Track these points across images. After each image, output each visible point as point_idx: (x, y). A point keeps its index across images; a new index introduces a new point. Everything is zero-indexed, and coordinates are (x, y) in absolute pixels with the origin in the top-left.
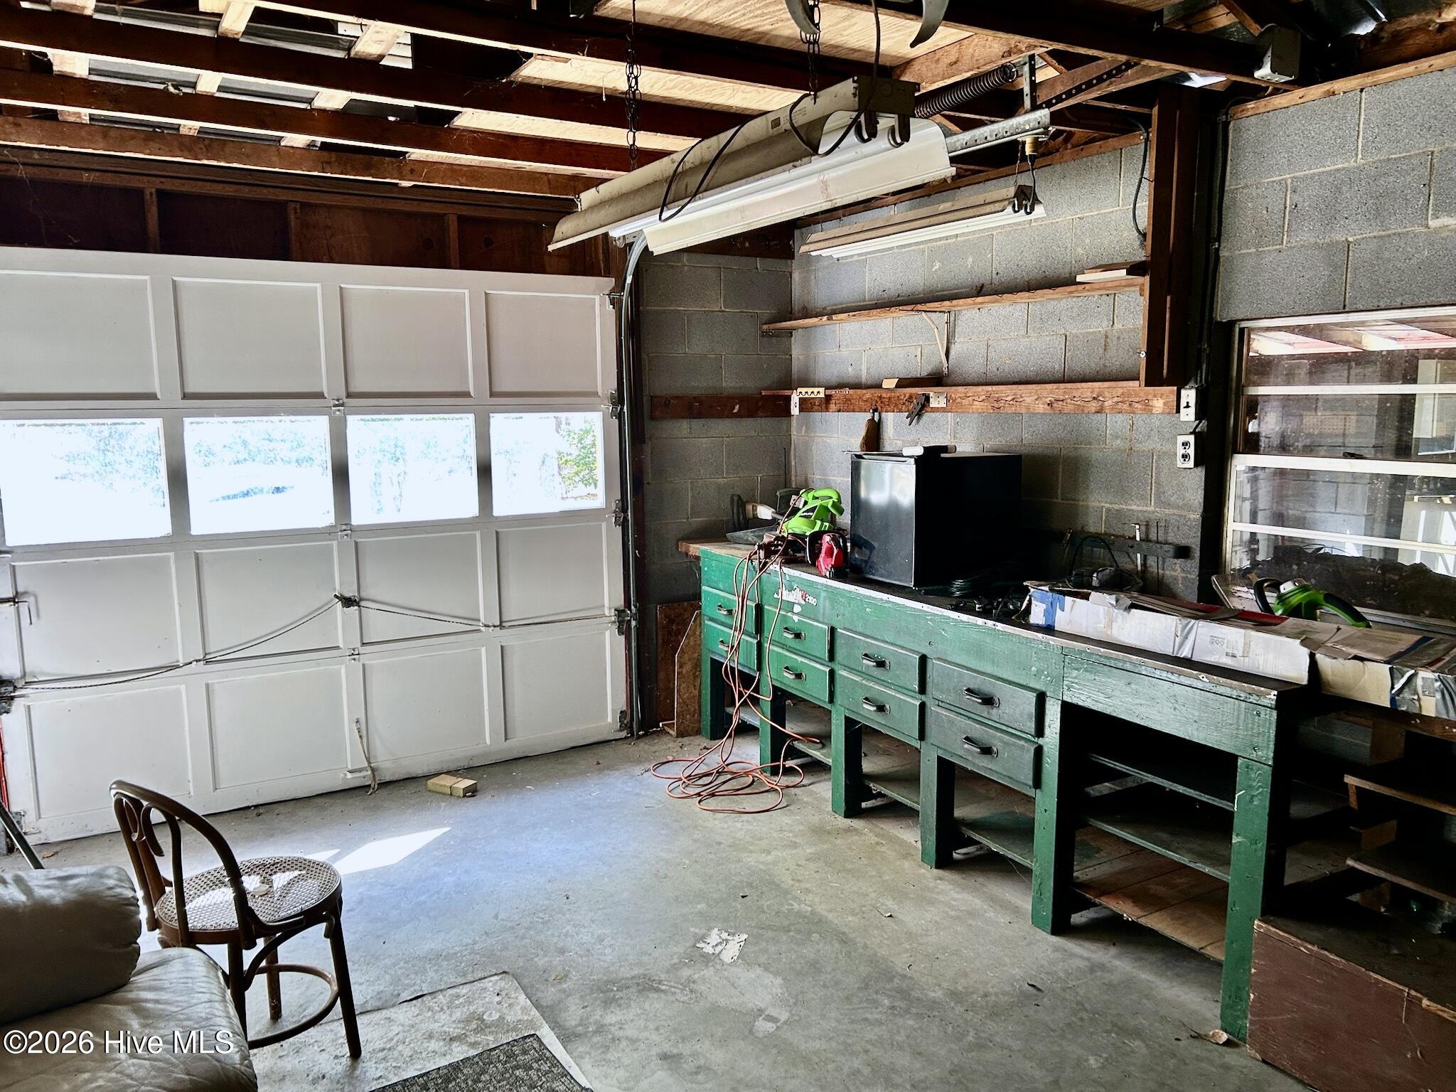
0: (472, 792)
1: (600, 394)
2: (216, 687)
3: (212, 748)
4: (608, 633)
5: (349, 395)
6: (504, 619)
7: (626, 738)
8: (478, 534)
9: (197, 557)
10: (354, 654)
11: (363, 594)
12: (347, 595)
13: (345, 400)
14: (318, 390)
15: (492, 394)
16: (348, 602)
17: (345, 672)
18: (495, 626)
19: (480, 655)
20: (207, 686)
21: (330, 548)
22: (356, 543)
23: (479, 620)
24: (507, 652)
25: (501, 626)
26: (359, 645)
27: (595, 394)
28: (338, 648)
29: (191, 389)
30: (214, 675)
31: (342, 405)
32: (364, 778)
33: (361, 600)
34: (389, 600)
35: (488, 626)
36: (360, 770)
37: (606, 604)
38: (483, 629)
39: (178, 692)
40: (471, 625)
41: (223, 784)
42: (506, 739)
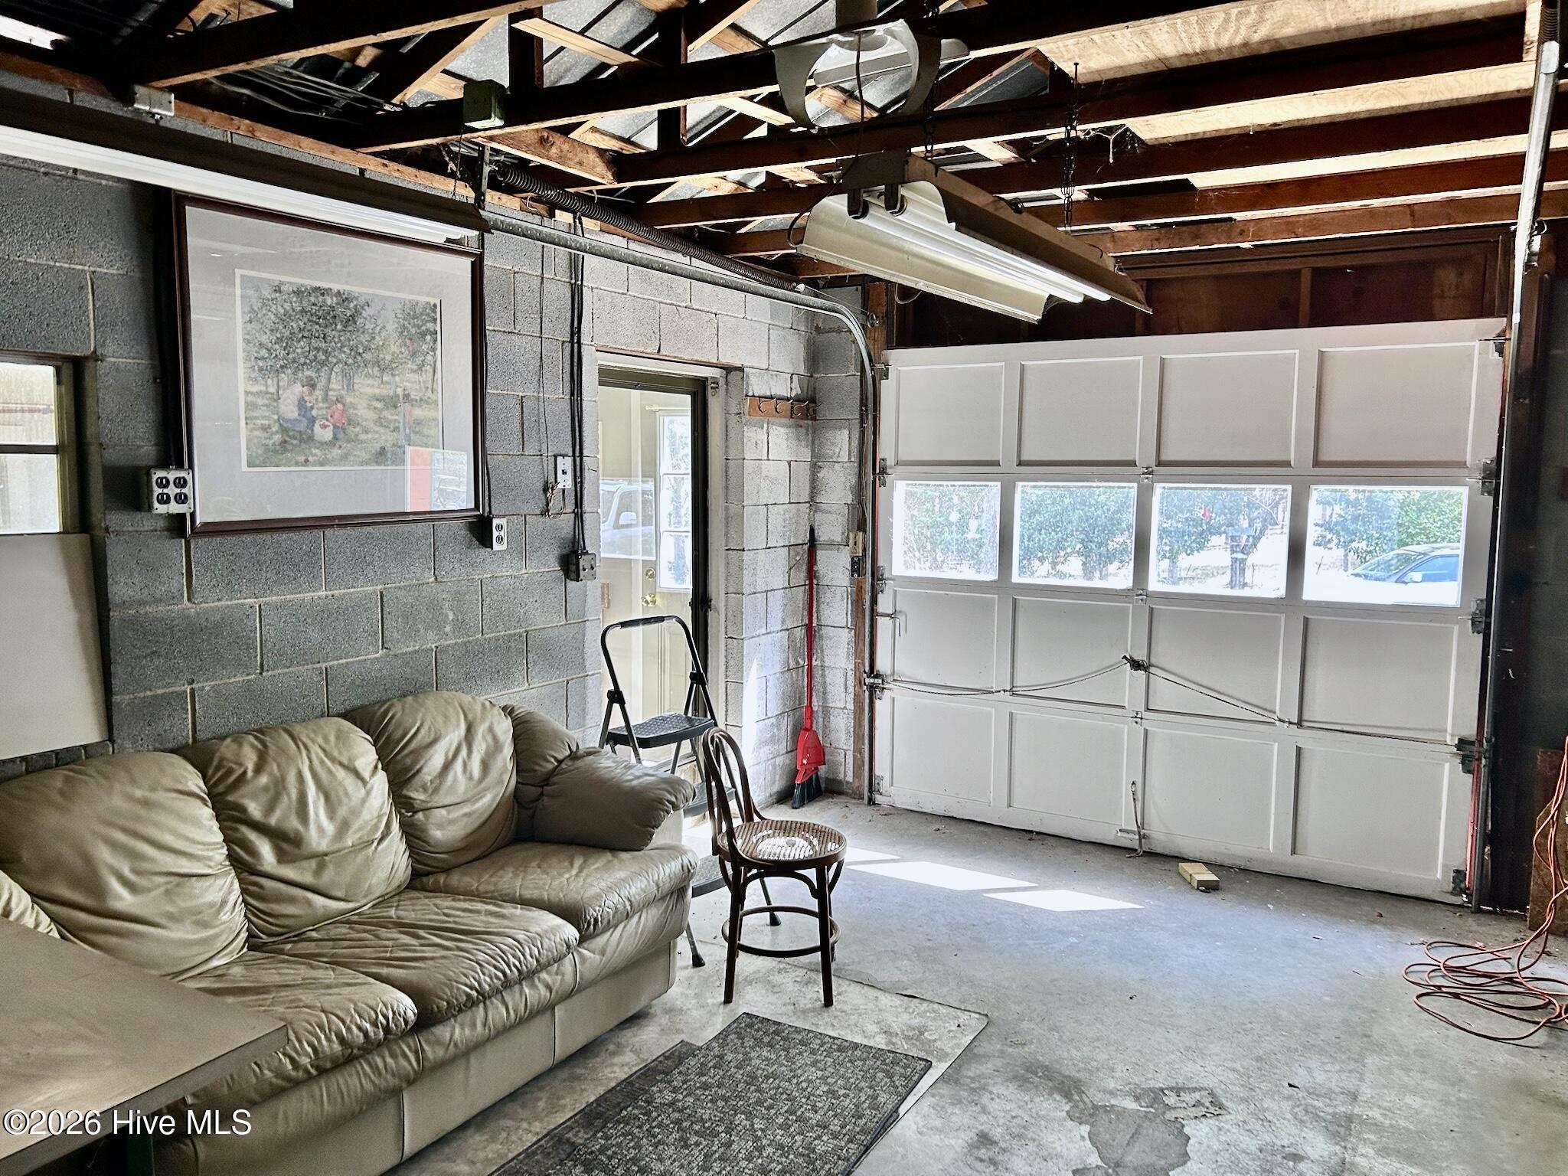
0: (1208, 888)
1: (1468, 464)
2: (1018, 717)
3: (1010, 770)
4: (1447, 766)
5: (1159, 464)
6: (1305, 718)
7: (1461, 906)
8: (1283, 617)
9: (1015, 601)
10: (1137, 718)
11: (1153, 661)
12: (1136, 658)
13: (1155, 468)
14: (1130, 458)
15: (1317, 463)
16: (1136, 665)
17: (1128, 733)
18: (1290, 723)
19: (1272, 751)
20: (1011, 715)
21: (1125, 610)
22: (1151, 610)
23: (1275, 713)
24: (1305, 755)
25: (1300, 724)
26: (1142, 708)
27: (1462, 465)
28: (1123, 707)
29: (1025, 457)
30: (1016, 705)
31: (1151, 473)
32: (1131, 841)
33: (1150, 665)
34: (1179, 671)
35: (1284, 721)
36: (1127, 832)
37: (1449, 729)
38: (1277, 723)
39: (990, 713)
40: (1264, 718)
41: (1015, 804)
42: (1294, 852)
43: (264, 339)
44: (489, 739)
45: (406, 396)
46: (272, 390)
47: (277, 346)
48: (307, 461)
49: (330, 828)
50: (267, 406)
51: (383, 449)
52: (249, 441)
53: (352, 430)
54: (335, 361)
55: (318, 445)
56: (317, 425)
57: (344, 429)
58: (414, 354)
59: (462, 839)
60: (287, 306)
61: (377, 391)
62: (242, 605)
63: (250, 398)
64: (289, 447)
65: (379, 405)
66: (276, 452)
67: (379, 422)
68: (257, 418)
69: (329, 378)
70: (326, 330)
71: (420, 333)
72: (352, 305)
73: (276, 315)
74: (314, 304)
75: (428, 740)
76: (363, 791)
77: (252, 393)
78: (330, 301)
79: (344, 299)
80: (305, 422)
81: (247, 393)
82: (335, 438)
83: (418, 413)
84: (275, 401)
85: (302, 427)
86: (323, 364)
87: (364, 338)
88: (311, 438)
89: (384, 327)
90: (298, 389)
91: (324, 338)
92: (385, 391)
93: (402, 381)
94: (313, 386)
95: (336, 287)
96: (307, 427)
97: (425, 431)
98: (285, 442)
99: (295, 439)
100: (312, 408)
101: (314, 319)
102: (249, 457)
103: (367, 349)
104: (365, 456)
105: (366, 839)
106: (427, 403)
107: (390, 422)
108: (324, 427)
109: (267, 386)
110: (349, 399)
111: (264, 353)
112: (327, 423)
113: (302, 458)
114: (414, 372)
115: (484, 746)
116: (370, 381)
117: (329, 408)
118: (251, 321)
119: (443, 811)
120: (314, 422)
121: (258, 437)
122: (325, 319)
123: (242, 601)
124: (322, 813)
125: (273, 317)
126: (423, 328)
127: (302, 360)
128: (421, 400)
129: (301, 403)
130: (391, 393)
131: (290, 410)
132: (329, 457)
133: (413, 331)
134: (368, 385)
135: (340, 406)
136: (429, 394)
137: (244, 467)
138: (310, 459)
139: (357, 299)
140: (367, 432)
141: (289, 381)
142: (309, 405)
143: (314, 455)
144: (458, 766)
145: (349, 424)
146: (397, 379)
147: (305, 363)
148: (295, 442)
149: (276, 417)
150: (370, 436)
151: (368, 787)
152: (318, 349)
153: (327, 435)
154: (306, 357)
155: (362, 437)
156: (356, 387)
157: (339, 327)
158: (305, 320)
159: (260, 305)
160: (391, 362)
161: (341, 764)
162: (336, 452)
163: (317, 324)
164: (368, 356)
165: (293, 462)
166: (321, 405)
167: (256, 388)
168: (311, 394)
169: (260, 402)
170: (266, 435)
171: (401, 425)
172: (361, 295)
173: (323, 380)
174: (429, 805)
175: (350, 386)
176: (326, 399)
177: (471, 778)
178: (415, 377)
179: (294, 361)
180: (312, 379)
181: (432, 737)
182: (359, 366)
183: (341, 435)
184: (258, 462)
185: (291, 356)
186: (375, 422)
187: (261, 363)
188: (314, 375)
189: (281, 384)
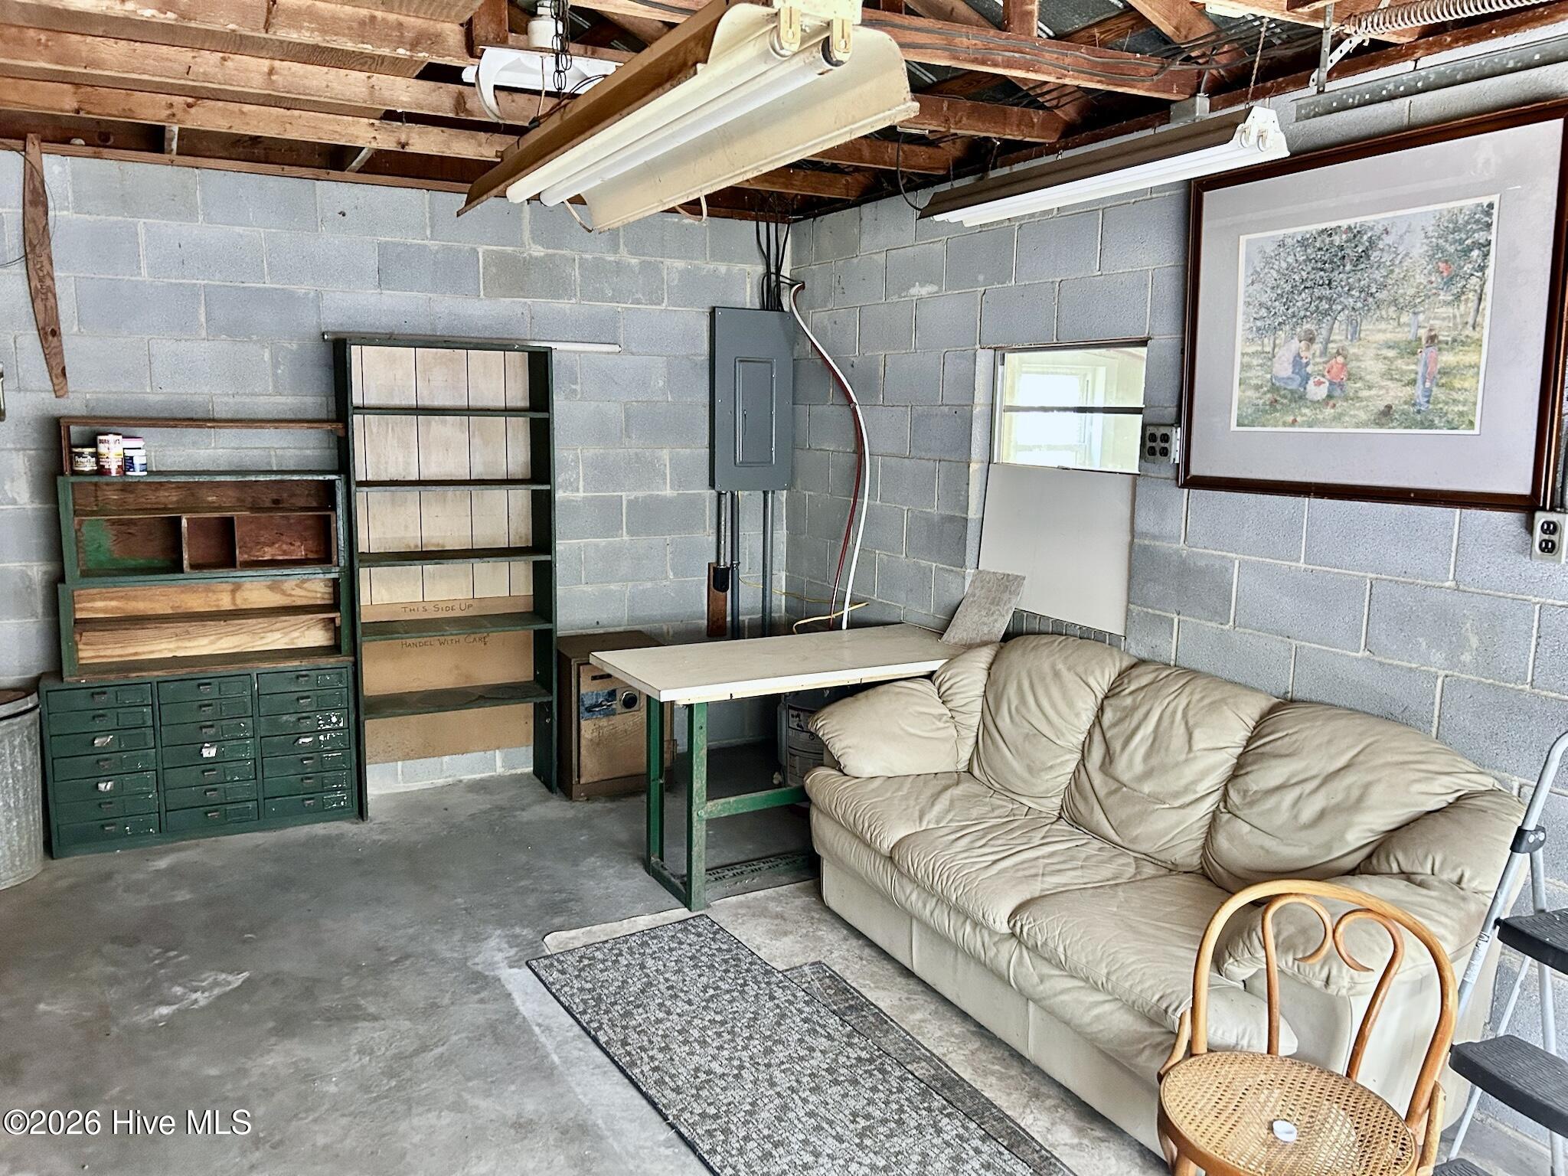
43: (1264, 298)
44: (1355, 793)
45: (1432, 339)
46: (1268, 349)
47: (1277, 303)
48: (1295, 421)
49: (1139, 767)
50: (1261, 365)
51: (1389, 407)
52: (1240, 402)
53: (1351, 387)
54: (1340, 307)
55: (1309, 404)
56: (1311, 382)
57: (1341, 386)
58: (1449, 282)
59: (1245, 869)
60: (1291, 259)
61: (1389, 336)
62: (1224, 557)
63: (1246, 359)
64: (1278, 407)
65: (1391, 353)
66: (1265, 412)
67: (1388, 375)
68: (1250, 378)
69: (1332, 329)
70: (1332, 275)
71: (1463, 251)
72: (1365, 237)
73: (1278, 271)
74: (1320, 249)
75: (1284, 751)
76: (1183, 757)
77: (1247, 354)
78: (1337, 240)
79: (1355, 234)
80: (1298, 379)
81: (1243, 354)
82: (1330, 396)
83: (1448, 358)
84: (1270, 359)
85: (1293, 386)
86: (1326, 313)
87: (1378, 275)
88: (1302, 397)
89: (1407, 255)
90: (1296, 345)
91: (1329, 284)
92: (1404, 335)
93: (1428, 319)
94: (1311, 340)
95: (1344, 223)
96: (1300, 385)
97: (1457, 384)
98: (1276, 401)
99: (1286, 398)
100: (1307, 364)
101: (1319, 265)
102: (1239, 416)
103: (1383, 286)
104: (1363, 416)
105: (1161, 797)
106: (1463, 344)
107: (1403, 373)
108: (1319, 383)
109: (1263, 345)
110: (1352, 350)
111: (1263, 312)
112: (1322, 379)
113: (1290, 419)
114: (1447, 303)
115: (1340, 797)
116: (1383, 325)
117: (1326, 363)
118: (1253, 283)
119: (1246, 828)
120: (1308, 378)
121: (1249, 397)
122: (1332, 262)
123: (1224, 553)
124: (1142, 751)
125: (1275, 274)
126: (1469, 242)
127: (1302, 313)
128: (1454, 340)
129: (1298, 362)
130: (1410, 337)
131: (1283, 368)
132: (1320, 417)
133: (1452, 249)
134: (1379, 331)
135: (1340, 359)
136: (1469, 331)
137: (1234, 427)
138: (1298, 419)
139: (1372, 229)
140: (1370, 388)
141: (1286, 337)
142: (1304, 361)
143: (1303, 415)
144: (1290, 796)
145: (1349, 379)
146: (1421, 317)
147: (1305, 316)
148: (1285, 401)
149: (1269, 376)
150: (1373, 392)
151: (1191, 755)
152: (1320, 298)
153: (1321, 392)
154: (1306, 310)
155: (1365, 393)
156: (1362, 335)
157: (1348, 267)
158: (1310, 269)
159: (1263, 264)
160: (1414, 297)
161: (1187, 723)
162: (1329, 411)
163: (1322, 270)
164: (1382, 295)
165: (1280, 423)
166: (1318, 360)
167: (1251, 349)
168: (1308, 348)
169: (1255, 362)
170: (1257, 395)
171: (1419, 377)
172: (1378, 222)
173: (1324, 332)
174: (1238, 813)
175: (1355, 334)
176: (1324, 352)
177: (1296, 817)
178: (1449, 311)
179: (1294, 316)
180: (1311, 332)
181: (1291, 750)
182: (1369, 310)
183: (1337, 393)
184: (1246, 422)
185: (1290, 311)
186: (1383, 375)
187: (1259, 323)
188: (1313, 328)
189: (1277, 342)
